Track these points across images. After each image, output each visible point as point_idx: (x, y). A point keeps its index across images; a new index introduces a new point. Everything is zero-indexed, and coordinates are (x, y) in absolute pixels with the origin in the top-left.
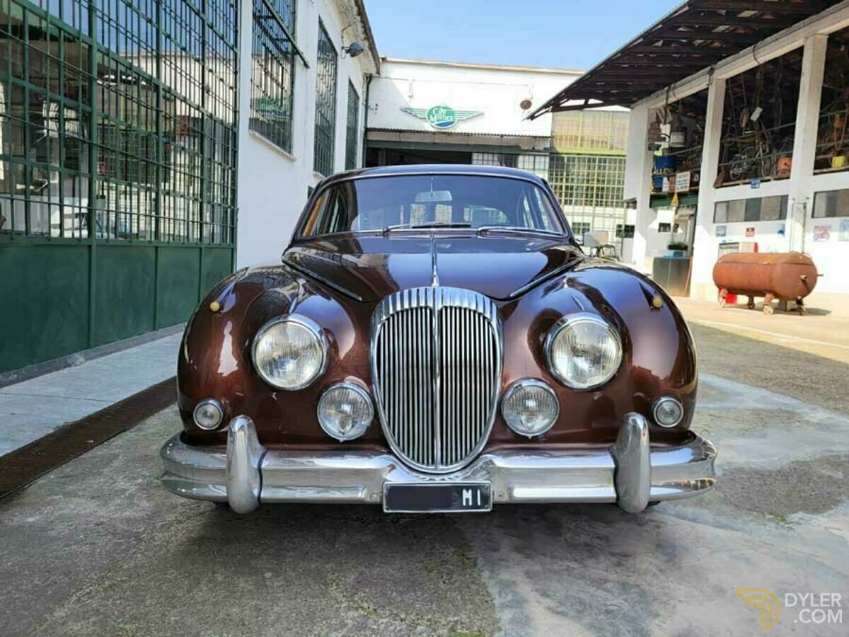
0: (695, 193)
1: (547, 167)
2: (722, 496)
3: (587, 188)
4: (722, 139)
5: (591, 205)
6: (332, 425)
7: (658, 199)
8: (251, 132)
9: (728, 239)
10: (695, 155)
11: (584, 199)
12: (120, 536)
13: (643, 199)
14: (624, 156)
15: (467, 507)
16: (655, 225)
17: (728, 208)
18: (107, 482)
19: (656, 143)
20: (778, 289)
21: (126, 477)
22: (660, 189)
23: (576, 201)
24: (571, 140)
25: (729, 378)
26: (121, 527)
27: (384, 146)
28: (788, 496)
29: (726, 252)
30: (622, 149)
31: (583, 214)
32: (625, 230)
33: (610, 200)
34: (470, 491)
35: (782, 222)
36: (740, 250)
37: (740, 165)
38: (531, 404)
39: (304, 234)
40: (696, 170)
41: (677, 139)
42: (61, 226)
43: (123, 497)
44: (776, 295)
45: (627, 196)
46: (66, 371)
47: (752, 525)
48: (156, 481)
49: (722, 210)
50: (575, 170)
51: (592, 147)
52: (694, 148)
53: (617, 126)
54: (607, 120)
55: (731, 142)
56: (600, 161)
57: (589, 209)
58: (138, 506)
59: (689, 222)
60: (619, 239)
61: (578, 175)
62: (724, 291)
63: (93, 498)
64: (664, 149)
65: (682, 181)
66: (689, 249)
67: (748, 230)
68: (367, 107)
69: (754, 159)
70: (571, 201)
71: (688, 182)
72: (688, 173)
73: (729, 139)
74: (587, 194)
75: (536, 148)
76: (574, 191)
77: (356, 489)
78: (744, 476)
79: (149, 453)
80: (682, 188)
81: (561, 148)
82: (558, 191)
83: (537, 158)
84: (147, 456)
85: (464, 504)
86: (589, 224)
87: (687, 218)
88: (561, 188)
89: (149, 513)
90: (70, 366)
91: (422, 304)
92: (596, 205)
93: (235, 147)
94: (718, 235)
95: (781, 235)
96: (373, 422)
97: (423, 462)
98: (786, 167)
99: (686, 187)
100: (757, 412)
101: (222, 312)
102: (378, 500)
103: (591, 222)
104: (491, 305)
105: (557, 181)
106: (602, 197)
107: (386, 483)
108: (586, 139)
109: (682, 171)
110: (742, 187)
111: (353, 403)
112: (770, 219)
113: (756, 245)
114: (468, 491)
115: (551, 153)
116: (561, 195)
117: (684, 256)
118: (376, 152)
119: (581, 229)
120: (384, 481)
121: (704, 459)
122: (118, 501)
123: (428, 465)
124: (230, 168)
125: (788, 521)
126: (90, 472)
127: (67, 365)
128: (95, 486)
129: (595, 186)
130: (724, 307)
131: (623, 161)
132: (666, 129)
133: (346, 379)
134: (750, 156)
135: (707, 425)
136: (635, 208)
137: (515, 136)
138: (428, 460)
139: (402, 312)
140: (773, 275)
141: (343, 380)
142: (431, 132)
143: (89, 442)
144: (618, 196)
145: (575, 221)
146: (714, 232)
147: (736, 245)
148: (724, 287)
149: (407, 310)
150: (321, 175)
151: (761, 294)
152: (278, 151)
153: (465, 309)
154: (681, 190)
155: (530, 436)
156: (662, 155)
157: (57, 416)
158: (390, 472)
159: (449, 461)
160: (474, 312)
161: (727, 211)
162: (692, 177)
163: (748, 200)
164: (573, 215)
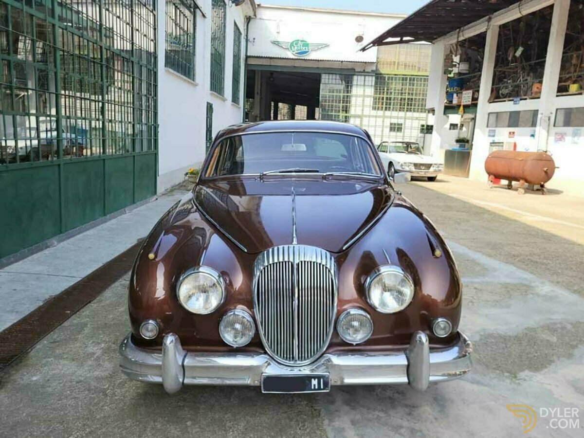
0: (475, 105)
1: (373, 84)
2: (478, 358)
3: (401, 99)
4: (495, 68)
5: (404, 111)
6: (228, 337)
7: (449, 108)
8: (167, 69)
9: (496, 139)
10: (476, 79)
11: (399, 107)
12: (93, 392)
13: (439, 110)
14: (427, 76)
15: (315, 389)
16: (448, 126)
17: (497, 117)
18: (81, 347)
19: (449, 69)
20: (529, 178)
21: (93, 342)
22: (451, 102)
23: (394, 108)
24: (390, 64)
25: (490, 256)
26: (93, 384)
27: (259, 69)
28: (520, 357)
29: (495, 149)
30: (426, 71)
31: (398, 118)
32: (427, 129)
33: (416, 107)
34: (317, 380)
35: (533, 128)
36: (504, 149)
37: (507, 88)
38: (356, 324)
39: (207, 176)
40: (477, 89)
41: (464, 67)
42: (38, 129)
43: (93, 359)
44: (526, 181)
45: (428, 106)
46: (46, 252)
47: (495, 381)
48: (113, 345)
49: (493, 118)
50: (393, 86)
51: (405, 69)
52: (476, 74)
53: (423, 54)
54: (416, 50)
55: (500, 71)
56: (410, 80)
57: (402, 114)
58: (103, 367)
59: (471, 123)
60: (422, 135)
61: (395, 90)
62: (492, 177)
63: (73, 360)
64: (454, 74)
65: (466, 97)
66: (470, 142)
67: (510, 133)
68: (247, 40)
69: (516, 84)
70: (390, 108)
71: (471, 98)
72: (471, 91)
73: (500, 69)
74: (401, 103)
75: (366, 71)
76: (392, 101)
77: (244, 379)
78: (493, 340)
79: (107, 322)
80: (466, 102)
81: (384, 70)
82: (381, 101)
83: (367, 77)
84: (106, 324)
85: (313, 388)
86: (401, 124)
87: (470, 120)
88: (383, 99)
90: (49, 247)
91: (286, 259)
92: (407, 111)
93: (155, 82)
94: (489, 136)
95: (532, 138)
96: (255, 334)
97: (287, 359)
98: (537, 90)
99: (469, 101)
100: (505, 286)
101: (157, 260)
102: (259, 384)
103: (403, 123)
104: (331, 259)
105: (380, 94)
106: (411, 106)
107: (264, 374)
108: (401, 64)
109: (466, 89)
110: (507, 103)
111: (242, 323)
112: (525, 127)
113: (515, 145)
114: (315, 380)
115: (376, 74)
116: (382, 104)
117: (466, 148)
118: (254, 72)
119: (396, 128)
120: (262, 373)
121: (465, 356)
122: (90, 363)
123: (290, 361)
124: (153, 98)
125: (518, 378)
126: (70, 338)
127: (47, 247)
128: (74, 350)
129: (407, 97)
130: (491, 188)
131: (426, 80)
132: (456, 59)
133: (237, 308)
134: (514, 81)
135: (473, 297)
136: (434, 114)
137: (352, 62)
138: (290, 358)
139: (273, 264)
140: (525, 168)
141: (235, 308)
142: (293, 59)
143: (67, 312)
144: (422, 105)
145: (392, 122)
146: (487, 134)
147: (501, 144)
148: (492, 174)
149: (277, 263)
150: (216, 93)
151: (517, 179)
152: (185, 80)
153: (314, 262)
154: (465, 103)
155: (354, 343)
156: (453, 77)
157: (44, 291)
158: (267, 367)
159: (303, 358)
160: (320, 264)
161: (497, 119)
162: (473, 94)
163: (511, 112)
164: (391, 117)
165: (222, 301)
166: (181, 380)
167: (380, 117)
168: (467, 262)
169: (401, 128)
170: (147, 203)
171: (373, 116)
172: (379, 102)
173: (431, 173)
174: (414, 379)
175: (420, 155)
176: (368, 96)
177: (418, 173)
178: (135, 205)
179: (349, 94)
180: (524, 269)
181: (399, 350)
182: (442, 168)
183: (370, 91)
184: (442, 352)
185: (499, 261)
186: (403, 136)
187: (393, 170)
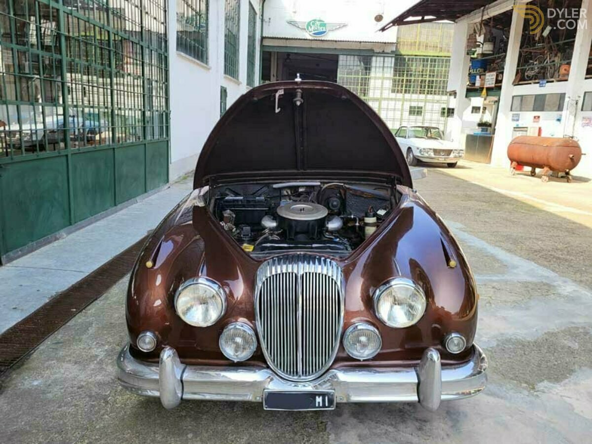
0: (499, 88)
1: (393, 65)
3: (422, 81)
4: (521, 48)
5: (424, 93)
6: (229, 351)
7: (472, 91)
8: (178, 52)
9: (521, 123)
10: (500, 60)
11: (419, 89)
12: (94, 398)
13: (462, 92)
14: (450, 57)
15: (319, 407)
16: (470, 109)
17: (522, 100)
18: (85, 348)
19: (473, 49)
20: (552, 165)
21: (98, 343)
22: (474, 84)
23: (413, 90)
24: (411, 45)
25: (509, 251)
26: (95, 390)
27: (276, 50)
28: (539, 365)
29: (519, 134)
30: (448, 51)
31: (418, 101)
32: (448, 112)
33: (437, 90)
34: (321, 397)
35: (559, 113)
36: (529, 134)
37: (532, 69)
38: (363, 339)
40: (501, 71)
41: (487, 48)
43: (96, 362)
44: (551, 168)
45: (450, 89)
46: (56, 244)
47: (511, 392)
49: (517, 102)
50: (413, 68)
51: (426, 49)
52: (500, 55)
53: (445, 34)
54: (438, 30)
55: (527, 52)
56: (431, 61)
57: (422, 96)
58: (106, 371)
59: (494, 106)
60: (443, 118)
61: (415, 72)
62: (514, 163)
63: (76, 363)
64: (478, 54)
65: (490, 79)
66: (493, 126)
67: (535, 117)
68: (262, 20)
69: (542, 65)
70: (410, 90)
71: (495, 80)
72: (495, 73)
73: (525, 50)
74: (421, 86)
75: (385, 51)
76: (412, 84)
77: (246, 395)
78: (511, 346)
79: (113, 321)
80: (489, 84)
81: (404, 51)
82: (400, 83)
83: (386, 59)
84: (111, 323)
85: (317, 405)
86: (421, 108)
87: (493, 103)
88: (402, 81)
89: (113, 378)
90: (58, 239)
91: (290, 271)
92: (428, 93)
93: (166, 67)
94: (513, 120)
95: (558, 122)
96: (257, 348)
97: (290, 374)
98: (565, 72)
99: (492, 84)
100: (525, 285)
101: (155, 268)
102: (260, 401)
103: (423, 106)
104: (337, 269)
105: (399, 76)
106: (432, 88)
107: (266, 390)
108: (422, 44)
109: (490, 71)
110: (533, 86)
111: (244, 338)
112: (551, 110)
113: (540, 129)
114: (319, 397)
115: (396, 55)
116: (402, 87)
117: (488, 132)
118: (270, 53)
119: (416, 111)
120: (264, 389)
121: (480, 372)
122: (92, 366)
123: (293, 376)
124: (164, 83)
125: (536, 390)
126: (74, 338)
127: (56, 239)
128: (78, 352)
129: (428, 79)
130: (514, 175)
131: (448, 61)
132: (480, 39)
133: (239, 320)
134: (540, 62)
135: (491, 297)
136: (455, 97)
137: (371, 42)
138: (293, 373)
139: (276, 275)
140: (550, 154)
141: (236, 321)
142: (309, 40)
143: (72, 310)
144: (443, 87)
145: (412, 105)
146: (511, 118)
147: (526, 129)
148: (515, 161)
149: (280, 274)
150: (230, 77)
151: (541, 166)
152: (198, 64)
153: (319, 274)
154: (488, 86)
155: (362, 359)
156: (476, 58)
157: (50, 287)
158: (269, 382)
159: (308, 373)
160: (326, 276)
161: (521, 103)
162: (497, 76)
163: (537, 96)
164: (410, 100)
165: (222, 314)
166: (180, 395)
167: (399, 100)
168: (485, 258)
169: (421, 112)
170: (159, 191)
171: (392, 99)
172: (398, 85)
173: (451, 159)
174: (424, 398)
175: (440, 141)
176: (387, 78)
177: (438, 160)
178: (146, 194)
179: (367, 77)
180: (545, 266)
181: (409, 366)
182: (463, 154)
183: (389, 73)
184: (455, 368)
185: (520, 256)
186: (424, 120)
187: (411, 156)
